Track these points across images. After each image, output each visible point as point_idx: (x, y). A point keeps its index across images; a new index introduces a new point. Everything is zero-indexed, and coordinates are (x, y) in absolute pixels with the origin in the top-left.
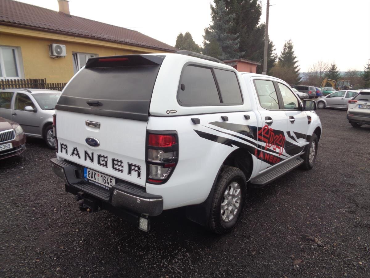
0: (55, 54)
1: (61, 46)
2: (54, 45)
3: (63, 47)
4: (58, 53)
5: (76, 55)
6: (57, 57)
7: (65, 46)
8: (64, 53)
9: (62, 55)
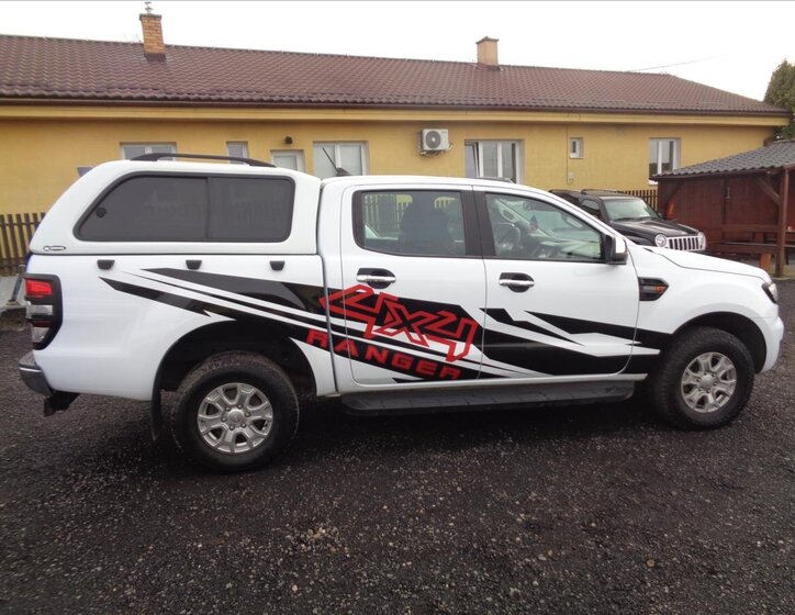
0: (426, 148)
1: (439, 131)
2: (426, 132)
3: (444, 134)
4: (431, 144)
5: (477, 145)
6: (429, 152)
7: (446, 130)
8: (444, 145)
9: (439, 148)
